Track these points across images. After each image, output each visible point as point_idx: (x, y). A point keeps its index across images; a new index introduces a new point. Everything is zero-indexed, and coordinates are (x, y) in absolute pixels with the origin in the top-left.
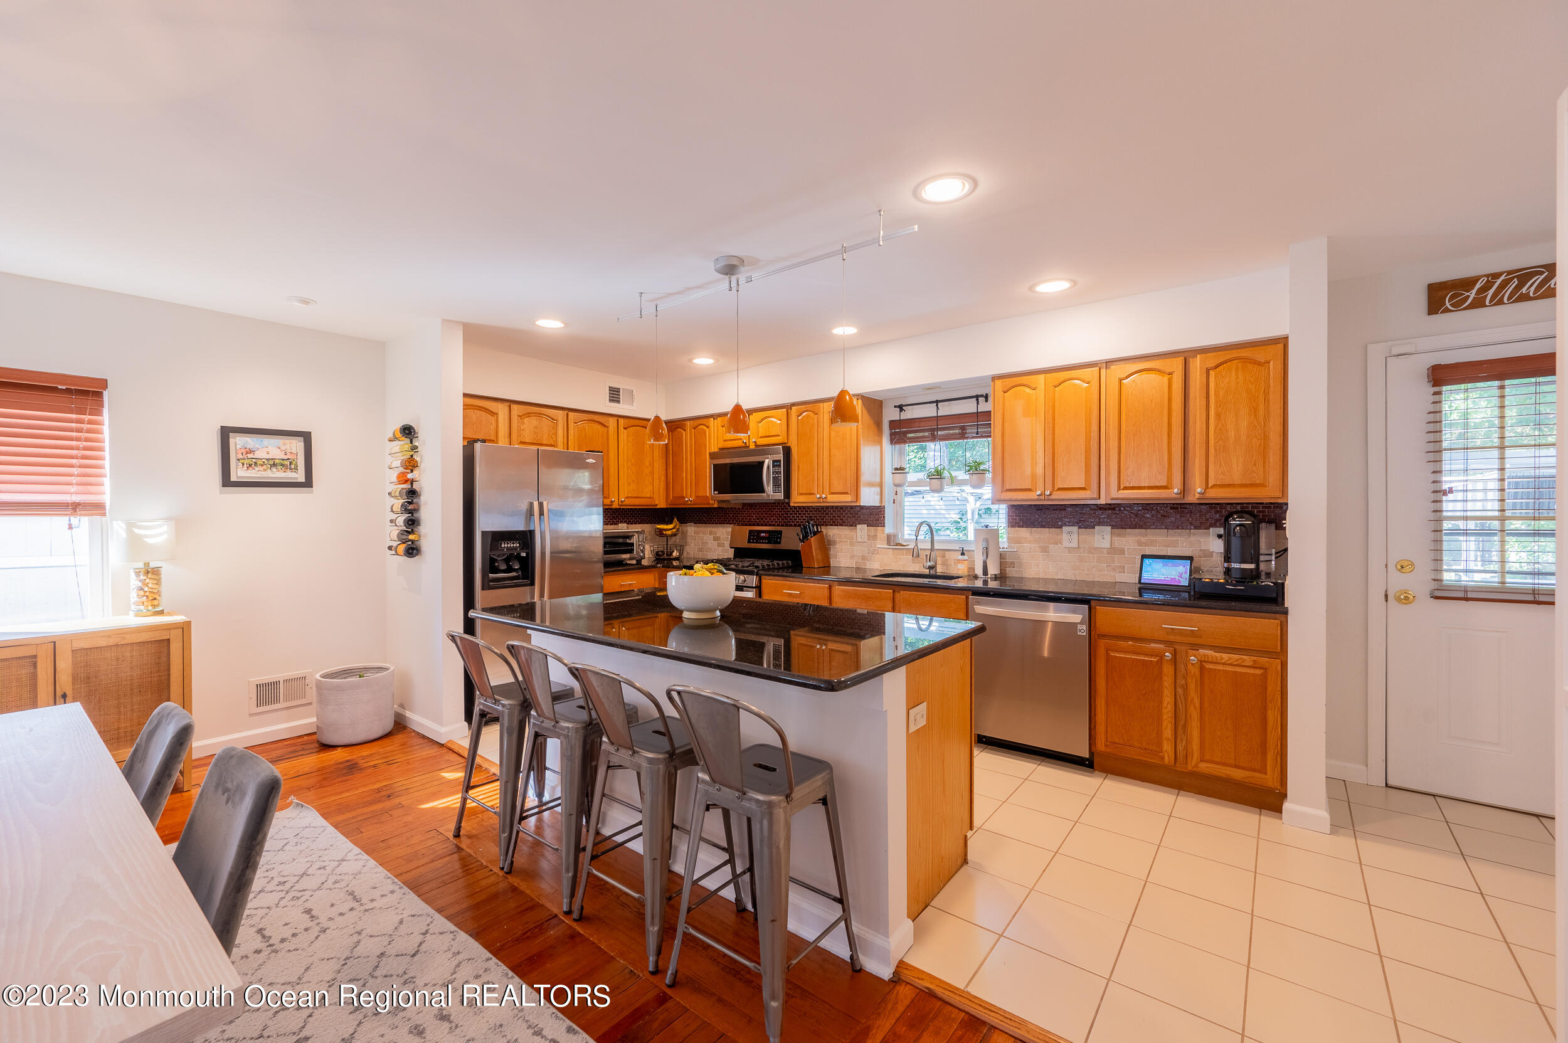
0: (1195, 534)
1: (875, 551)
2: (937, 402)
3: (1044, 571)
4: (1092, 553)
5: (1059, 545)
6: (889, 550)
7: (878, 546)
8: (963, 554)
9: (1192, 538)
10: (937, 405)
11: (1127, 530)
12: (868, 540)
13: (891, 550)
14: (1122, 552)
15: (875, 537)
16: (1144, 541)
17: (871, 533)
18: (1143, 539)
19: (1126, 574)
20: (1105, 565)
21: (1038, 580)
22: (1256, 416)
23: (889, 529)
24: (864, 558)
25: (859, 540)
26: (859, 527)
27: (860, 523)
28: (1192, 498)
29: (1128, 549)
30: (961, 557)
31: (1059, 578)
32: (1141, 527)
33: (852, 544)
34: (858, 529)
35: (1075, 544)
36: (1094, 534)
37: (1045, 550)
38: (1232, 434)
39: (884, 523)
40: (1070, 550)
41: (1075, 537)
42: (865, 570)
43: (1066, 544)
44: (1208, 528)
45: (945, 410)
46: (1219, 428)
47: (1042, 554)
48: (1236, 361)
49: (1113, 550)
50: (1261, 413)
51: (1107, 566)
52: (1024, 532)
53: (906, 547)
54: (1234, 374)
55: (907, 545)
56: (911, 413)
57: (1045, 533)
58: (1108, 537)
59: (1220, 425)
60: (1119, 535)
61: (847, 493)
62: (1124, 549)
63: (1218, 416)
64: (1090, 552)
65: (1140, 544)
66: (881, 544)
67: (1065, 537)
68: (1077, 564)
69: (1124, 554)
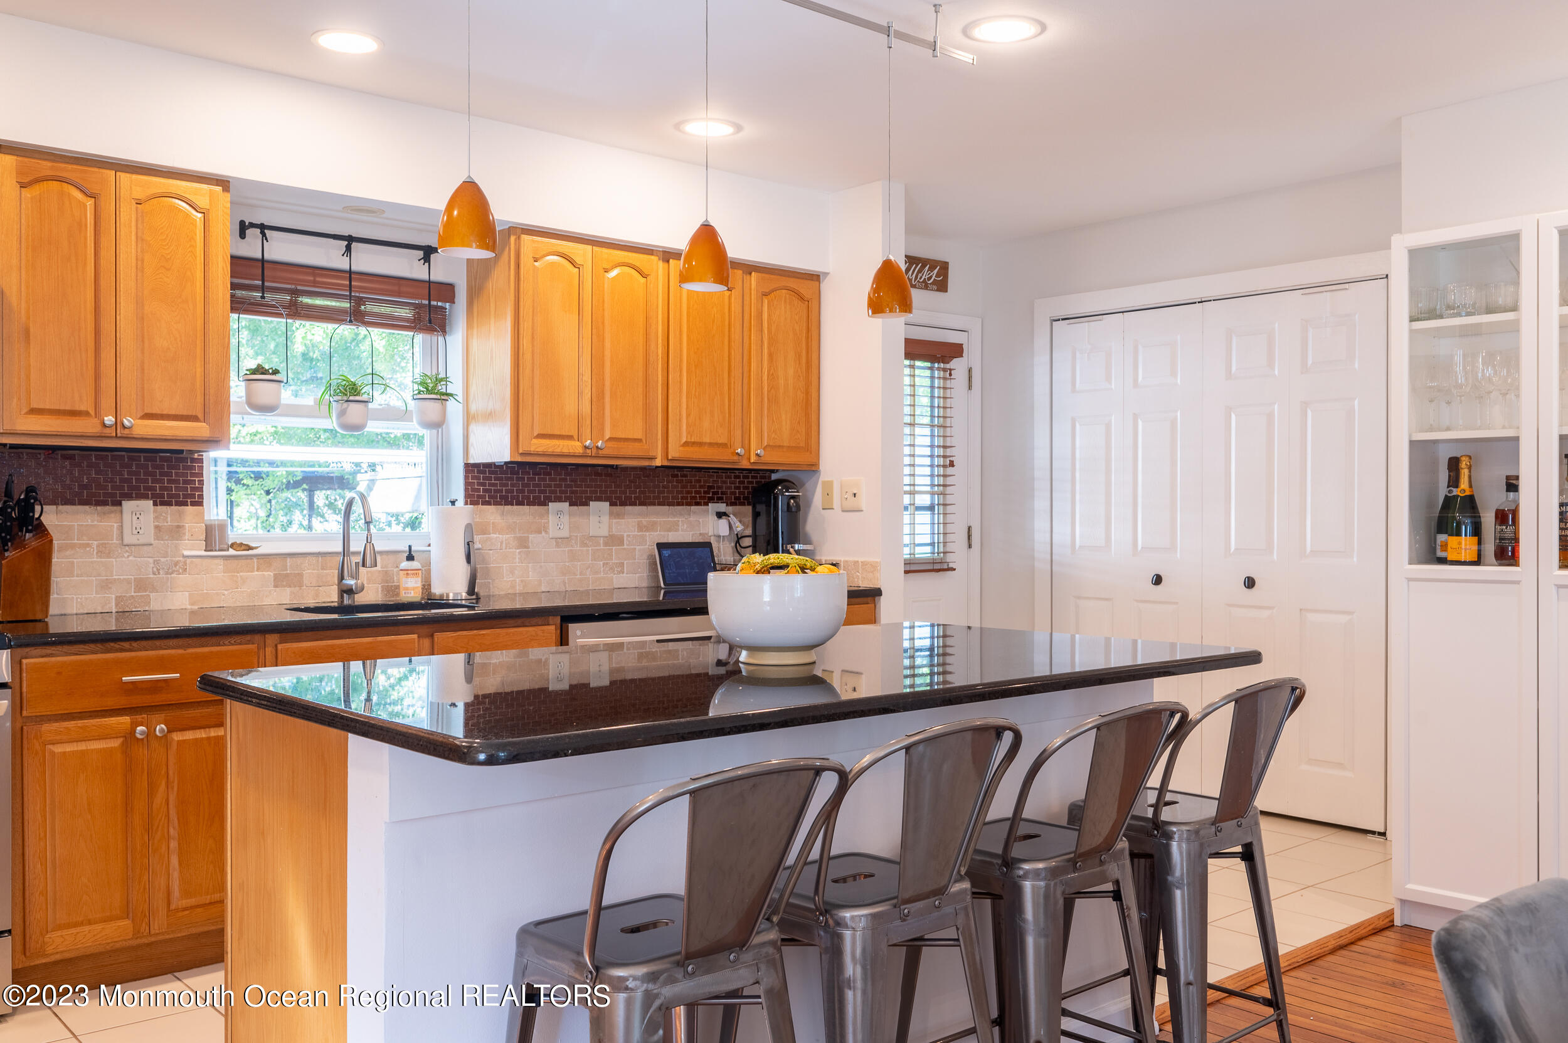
0: (694, 513)
1: (181, 566)
2: (350, 240)
3: (522, 581)
4: (586, 545)
5: (543, 533)
6: (216, 561)
7: (186, 553)
8: (410, 558)
9: (692, 518)
10: (348, 248)
11: (626, 507)
12: (157, 538)
13: (221, 562)
14: (619, 541)
15: (177, 532)
16: (645, 523)
17: (165, 520)
18: (644, 521)
19: (625, 575)
20: (601, 563)
21: (512, 596)
22: (800, 363)
23: (214, 509)
24: (142, 585)
25: (128, 539)
26: (128, 505)
27: (129, 497)
28: (745, 464)
29: (627, 535)
30: (405, 564)
31: (544, 590)
32: (642, 504)
33: (104, 551)
34: (126, 516)
35: (565, 533)
36: (589, 515)
37: (523, 543)
38: (782, 382)
39: (201, 496)
40: (560, 541)
41: (565, 519)
42: (147, 615)
43: (553, 532)
44: (706, 504)
45: (367, 260)
46: (771, 373)
47: (518, 551)
48: (784, 291)
49: (614, 540)
50: (804, 360)
51: (604, 564)
52: (492, 514)
53: (250, 552)
54: (783, 308)
55: (256, 548)
56: (281, 249)
57: (523, 514)
58: (605, 519)
59: (772, 371)
60: (619, 516)
61: (193, 418)
62: (622, 537)
63: (770, 355)
64: (584, 544)
65: (641, 528)
66: (191, 548)
67: (552, 519)
68: (567, 564)
69: (624, 545)
